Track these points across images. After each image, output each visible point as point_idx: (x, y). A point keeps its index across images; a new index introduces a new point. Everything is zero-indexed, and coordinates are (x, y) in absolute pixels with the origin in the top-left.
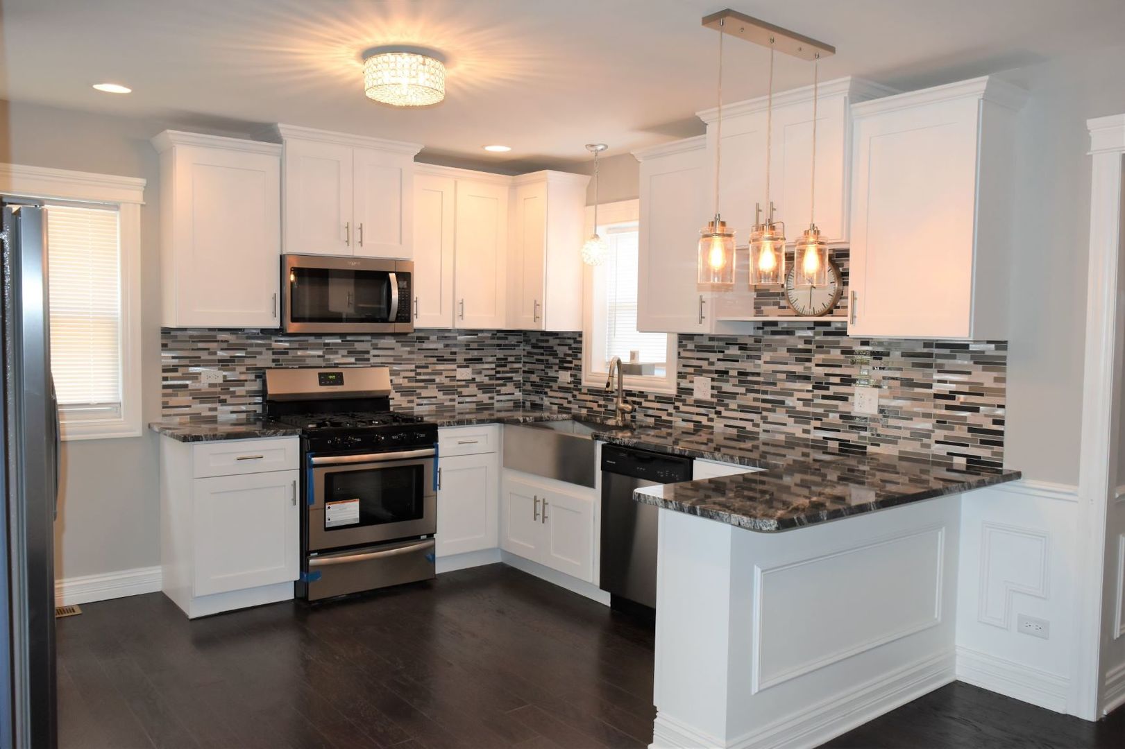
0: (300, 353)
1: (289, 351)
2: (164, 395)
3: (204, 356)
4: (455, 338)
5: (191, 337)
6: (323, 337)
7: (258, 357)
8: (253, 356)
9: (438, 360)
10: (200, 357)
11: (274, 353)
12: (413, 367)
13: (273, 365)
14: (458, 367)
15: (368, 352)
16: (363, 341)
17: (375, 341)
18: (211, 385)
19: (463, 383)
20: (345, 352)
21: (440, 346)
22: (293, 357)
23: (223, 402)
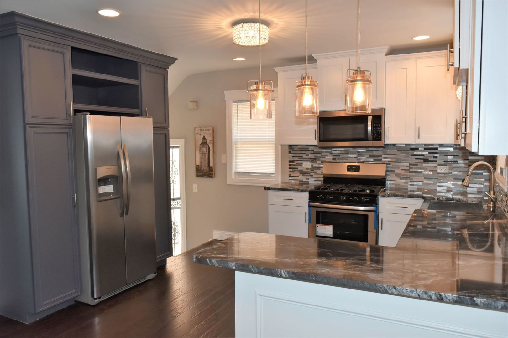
0: (345, 156)
1: (340, 155)
2: (290, 172)
3: (304, 156)
4: (437, 149)
5: (299, 148)
6: (357, 148)
7: (326, 157)
8: (324, 157)
9: (424, 161)
10: (302, 157)
11: (333, 156)
12: (408, 164)
13: (333, 161)
14: (439, 165)
15: (381, 156)
16: (378, 150)
17: (385, 150)
18: (307, 169)
19: (442, 175)
20: (368, 156)
21: (426, 153)
22: (342, 157)
23: (311, 176)
